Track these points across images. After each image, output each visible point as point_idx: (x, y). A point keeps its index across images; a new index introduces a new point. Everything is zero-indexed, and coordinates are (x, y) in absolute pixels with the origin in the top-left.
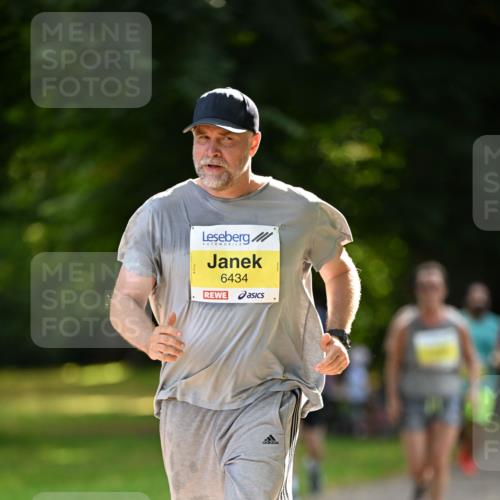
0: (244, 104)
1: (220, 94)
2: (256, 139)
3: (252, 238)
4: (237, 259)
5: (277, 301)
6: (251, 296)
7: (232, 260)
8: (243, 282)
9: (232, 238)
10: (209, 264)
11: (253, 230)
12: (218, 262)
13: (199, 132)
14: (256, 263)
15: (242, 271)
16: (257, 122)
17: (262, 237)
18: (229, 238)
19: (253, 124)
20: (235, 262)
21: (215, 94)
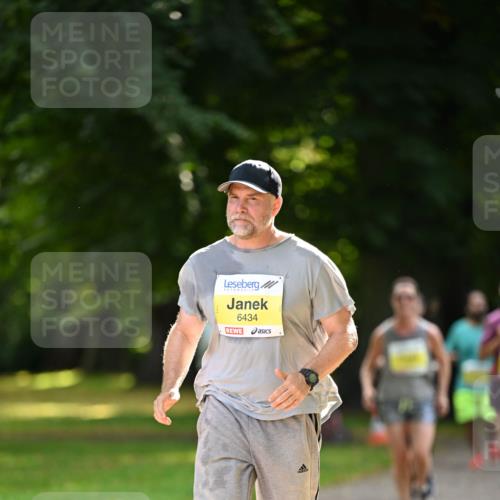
0: (269, 172)
1: (251, 165)
2: (278, 203)
3: (261, 285)
4: (250, 303)
5: (283, 334)
6: (261, 331)
7: (246, 303)
8: (254, 321)
9: (247, 285)
10: (228, 306)
11: (262, 279)
12: (235, 304)
14: (264, 305)
15: (253, 312)
16: (280, 189)
17: (269, 285)
18: (244, 285)
19: (277, 191)
20: (248, 305)
21: (247, 165)
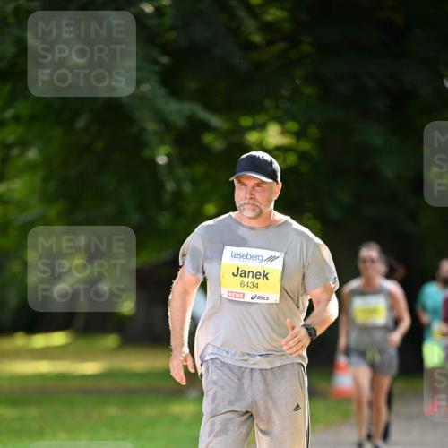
0: (271, 163)
1: (256, 156)
2: (278, 188)
4: (253, 272)
5: (278, 302)
6: (259, 298)
7: (249, 272)
8: (255, 288)
10: (233, 274)
12: (240, 273)
13: (239, 182)
15: (255, 281)
16: (279, 176)
17: (271, 259)
18: (248, 257)
19: (277, 178)
20: (251, 274)
